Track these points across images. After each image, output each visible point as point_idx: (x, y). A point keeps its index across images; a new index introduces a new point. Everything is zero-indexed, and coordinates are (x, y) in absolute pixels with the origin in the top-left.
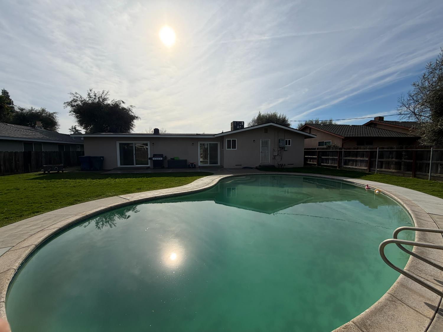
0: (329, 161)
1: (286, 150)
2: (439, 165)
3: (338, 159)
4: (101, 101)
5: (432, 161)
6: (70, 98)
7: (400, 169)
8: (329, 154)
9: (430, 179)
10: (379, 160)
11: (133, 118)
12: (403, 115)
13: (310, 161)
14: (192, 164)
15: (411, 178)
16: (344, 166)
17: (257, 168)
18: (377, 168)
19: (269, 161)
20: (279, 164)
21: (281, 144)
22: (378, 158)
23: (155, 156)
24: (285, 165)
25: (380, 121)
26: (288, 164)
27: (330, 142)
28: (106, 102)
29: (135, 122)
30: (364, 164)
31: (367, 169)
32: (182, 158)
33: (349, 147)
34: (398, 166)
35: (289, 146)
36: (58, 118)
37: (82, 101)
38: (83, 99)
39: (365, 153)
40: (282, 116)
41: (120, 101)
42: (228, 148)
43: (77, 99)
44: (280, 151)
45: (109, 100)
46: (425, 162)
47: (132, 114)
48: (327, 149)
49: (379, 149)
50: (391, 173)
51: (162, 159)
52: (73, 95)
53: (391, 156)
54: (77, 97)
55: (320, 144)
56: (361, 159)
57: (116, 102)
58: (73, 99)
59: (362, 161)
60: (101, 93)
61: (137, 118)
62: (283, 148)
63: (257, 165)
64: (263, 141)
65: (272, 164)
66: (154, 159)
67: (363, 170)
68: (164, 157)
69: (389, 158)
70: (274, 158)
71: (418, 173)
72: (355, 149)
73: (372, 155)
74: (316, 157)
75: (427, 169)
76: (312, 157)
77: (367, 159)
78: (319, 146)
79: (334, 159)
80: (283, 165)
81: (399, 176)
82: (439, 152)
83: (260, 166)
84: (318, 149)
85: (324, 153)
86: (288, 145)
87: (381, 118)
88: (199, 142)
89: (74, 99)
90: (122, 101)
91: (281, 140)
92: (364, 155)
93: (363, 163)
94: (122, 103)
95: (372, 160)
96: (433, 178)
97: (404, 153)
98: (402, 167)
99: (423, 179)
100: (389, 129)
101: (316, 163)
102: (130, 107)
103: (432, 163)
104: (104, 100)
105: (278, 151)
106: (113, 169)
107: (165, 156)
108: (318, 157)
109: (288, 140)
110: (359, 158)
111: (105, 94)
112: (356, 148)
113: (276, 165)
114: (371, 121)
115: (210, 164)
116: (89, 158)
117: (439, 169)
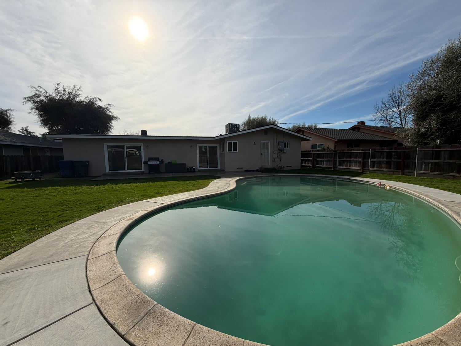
0: (324, 163)
1: (285, 153)
2: (423, 163)
3: (333, 161)
4: (72, 97)
5: (418, 159)
6: (31, 92)
7: (390, 168)
8: (324, 156)
9: (416, 176)
10: (372, 160)
11: (111, 118)
12: (378, 121)
13: (305, 163)
14: (191, 168)
15: (400, 175)
16: (339, 167)
17: (257, 171)
18: (370, 168)
19: (269, 164)
20: (278, 167)
21: (280, 147)
22: (371, 159)
23: (150, 159)
24: (284, 167)
25: (363, 126)
26: (287, 167)
27: (323, 144)
28: (78, 99)
29: (113, 123)
30: (358, 164)
31: (360, 169)
32: (179, 161)
33: (343, 149)
34: (388, 165)
35: (288, 148)
36: (13, 117)
37: (47, 97)
38: (48, 95)
39: (358, 154)
40: (271, 120)
41: (96, 98)
42: (229, 151)
43: (40, 93)
44: (279, 154)
45: (82, 96)
46: (412, 160)
47: (110, 114)
48: (321, 151)
49: (371, 150)
50: (382, 172)
51: (158, 162)
52: (35, 89)
53: (382, 156)
54: (41, 92)
55: (313, 146)
56: (355, 160)
57: (91, 99)
58: (34, 94)
59: (355, 162)
60: (72, 87)
61: (116, 118)
62: (282, 150)
63: (258, 168)
64: (263, 144)
65: (271, 166)
66: (149, 163)
67: (357, 170)
68: (160, 160)
69: (380, 158)
70: (274, 160)
71: (406, 171)
72: (348, 150)
73: (365, 156)
74: (311, 159)
75: (413, 167)
76: (307, 159)
77: (360, 160)
78: (312, 148)
79: (329, 160)
80: (282, 167)
81: (390, 174)
82: (423, 152)
83: (261, 168)
84: (313, 151)
85: (319, 155)
86: (286, 148)
87: (363, 123)
88: (197, 145)
89: (37, 94)
90: (98, 98)
91: (280, 142)
92: (357, 156)
93: (356, 164)
94: (98, 101)
95: (365, 160)
96: (419, 175)
97: (393, 154)
98: (392, 166)
99: (410, 176)
100: (371, 133)
101: (311, 165)
102: (107, 106)
103: (418, 162)
104: (76, 96)
105: (278, 153)
106: (102, 175)
107: (162, 160)
108: (313, 159)
109: (286, 142)
110: (352, 159)
111: (76, 89)
112: (350, 149)
113: (275, 167)
114: (355, 125)
115: (210, 168)
116: (72, 162)
117: (423, 167)
